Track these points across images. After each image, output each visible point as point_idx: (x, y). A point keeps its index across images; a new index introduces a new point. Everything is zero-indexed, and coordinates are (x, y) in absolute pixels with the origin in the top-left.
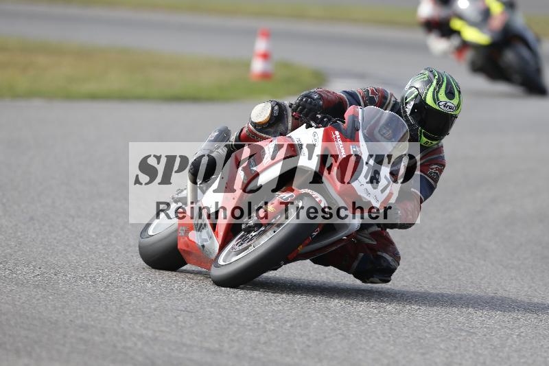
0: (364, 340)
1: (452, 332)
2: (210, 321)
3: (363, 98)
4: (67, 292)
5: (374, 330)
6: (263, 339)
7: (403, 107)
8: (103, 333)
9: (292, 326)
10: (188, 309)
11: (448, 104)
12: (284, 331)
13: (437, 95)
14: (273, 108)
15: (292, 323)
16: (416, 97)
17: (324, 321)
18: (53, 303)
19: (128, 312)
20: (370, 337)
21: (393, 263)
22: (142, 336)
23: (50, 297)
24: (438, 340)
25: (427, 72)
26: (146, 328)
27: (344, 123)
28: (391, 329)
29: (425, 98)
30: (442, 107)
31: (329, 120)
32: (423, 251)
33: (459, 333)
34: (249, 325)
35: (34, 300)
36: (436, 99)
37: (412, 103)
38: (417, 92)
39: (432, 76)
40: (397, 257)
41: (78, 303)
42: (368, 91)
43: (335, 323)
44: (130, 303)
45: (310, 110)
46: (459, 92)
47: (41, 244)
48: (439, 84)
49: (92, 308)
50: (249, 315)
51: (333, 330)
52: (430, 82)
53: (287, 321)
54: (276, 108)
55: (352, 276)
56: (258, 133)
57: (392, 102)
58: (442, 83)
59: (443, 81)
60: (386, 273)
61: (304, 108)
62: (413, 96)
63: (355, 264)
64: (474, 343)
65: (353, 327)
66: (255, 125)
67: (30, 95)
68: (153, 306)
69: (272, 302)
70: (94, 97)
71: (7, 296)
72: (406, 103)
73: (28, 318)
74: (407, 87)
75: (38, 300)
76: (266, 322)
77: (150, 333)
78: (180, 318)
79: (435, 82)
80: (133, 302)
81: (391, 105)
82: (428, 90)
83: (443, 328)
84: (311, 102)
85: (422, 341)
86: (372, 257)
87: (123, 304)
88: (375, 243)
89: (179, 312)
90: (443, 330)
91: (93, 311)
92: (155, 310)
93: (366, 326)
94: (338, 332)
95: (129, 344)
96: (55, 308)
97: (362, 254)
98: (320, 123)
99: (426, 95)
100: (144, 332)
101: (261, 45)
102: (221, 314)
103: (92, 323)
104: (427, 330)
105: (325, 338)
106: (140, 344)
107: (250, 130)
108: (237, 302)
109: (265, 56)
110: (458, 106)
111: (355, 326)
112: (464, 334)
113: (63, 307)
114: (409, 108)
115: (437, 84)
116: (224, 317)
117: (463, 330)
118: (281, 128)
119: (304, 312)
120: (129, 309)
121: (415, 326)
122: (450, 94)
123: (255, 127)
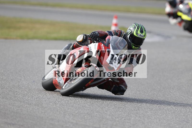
0: (150, 124)
1: (181, 122)
2: (96, 118)
3: (114, 33)
4: (46, 107)
5: (153, 121)
6: (114, 124)
7: (127, 36)
8: (59, 122)
9: (125, 119)
10: (88, 113)
11: (141, 35)
12: (122, 121)
13: (137, 32)
14: (84, 36)
15: (125, 118)
16: (130, 33)
17: (136, 118)
18: (41, 111)
19: (67, 114)
20: (152, 123)
21: (124, 88)
22: (72, 123)
23: (40, 109)
24: (176, 124)
25: (134, 25)
26: (74, 120)
27: (105, 41)
28: (159, 121)
29: (133, 33)
30: (139, 36)
31: (101, 40)
32: (170, 93)
33: (183, 122)
34: (110, 119)
35: (34, 110)
36: (137, 33)
37: (129, 35)
38: (131, 31)
39: (136, 26)
40: (126, 86)
41: (50, 111)
42: (115, 31)
43: (140, 118)
44: (68, 111)
45: (95, 37)
46: (145, 31)
47: (37, 90)
48: (138, 28)
49: (55, 113)
50: (110, 115)
51: (139, 121)
52: (135, 28)
53: (123, 118)
54: (85, 36)
55: (111, 93)
56: (79, 45)
57: (124, 34)
58: (139, 28)
59: (139, 27)
60: (122, 92)
61: (93, 36)
62: (130, 32)
63: (112, 89)
64: (189, 126)
65: (146, 120)
66: (78, 42)
67: (33, 38)
68: (76, 112)
69: (118, 111)
70: (56, 39)
71: (25, 109)
72: (128, 35)
73: (32, 116)
74: (128, 29)
75: (36, 110)
76: (115, 118)
77: (75, 122)
78: (86, 116)
79: (137, 28)
80: (69, 111)
81: (123, 35)
82: (134, 30)
83: (178, 120)
84: (95, 34)
85: (170, 125)
86: (118, 86)
87: (66, 111)
88: (119, 82)
89: (85, 114)
90: (177, 121)
91: (55, 114)
92: (77, 113)
93: (151, 119)
94: (141, 121)
95: (68, 125)
96: (42, 113)
97: (114, 86)
98: (97, 41)
99: (134, 32)
100: (73, 121)
101: (115, 21)
102: (100, 115)
103: (55, 118)
104: (172, 121)
105: (136, 123)
106: (71, 126)
107: (76, 44)
108: (106, 111)
109: (116, 25)
110: (145, 35)
111: (147, 119)
112: (185, 122)
113: (45, 112)
114: (128, 36)
115: (137, 29)
116: (101, 116)
117: (184, 121)
118: (86, 43)
119: (129, 114)
120: (68, 113)
121: (168, 120)
122: (142, 32)
123: (78, 43)
